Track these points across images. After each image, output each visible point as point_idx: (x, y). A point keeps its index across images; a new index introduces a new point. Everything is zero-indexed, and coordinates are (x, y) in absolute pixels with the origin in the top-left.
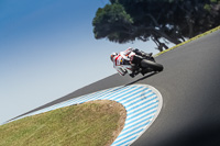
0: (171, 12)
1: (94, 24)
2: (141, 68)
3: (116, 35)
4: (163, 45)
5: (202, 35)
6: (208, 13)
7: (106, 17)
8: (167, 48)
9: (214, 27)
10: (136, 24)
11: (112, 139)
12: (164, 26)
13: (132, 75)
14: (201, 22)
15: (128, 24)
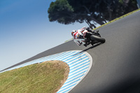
0: (98, 4)
1: (49, 12)
2: (91, 41)
3: (62, 19)
4: (93, 25)
5: (118, 19)
6: (121, 5)
7: (56, 8)
8: (95, 27)
9: (125, 13)
10: (75, 12)
11: (60, 85)
12: (93, 13)
13: (85, 45)
14: (117, 11)
15: (70, 12)
